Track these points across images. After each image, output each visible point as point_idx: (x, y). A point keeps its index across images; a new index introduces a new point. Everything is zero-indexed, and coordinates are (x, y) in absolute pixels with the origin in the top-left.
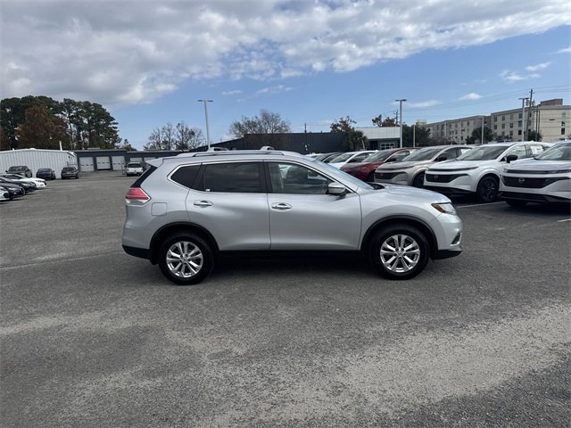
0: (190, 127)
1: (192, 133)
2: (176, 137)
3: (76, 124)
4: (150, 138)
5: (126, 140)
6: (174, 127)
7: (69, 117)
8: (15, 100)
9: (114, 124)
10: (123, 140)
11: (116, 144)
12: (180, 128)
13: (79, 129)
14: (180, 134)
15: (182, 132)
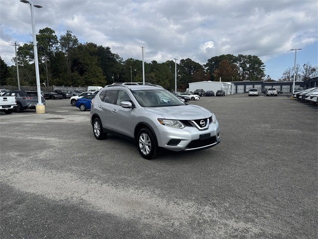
0: (313, 66)
1: (314, 70)
2: (302, 72)
3: (243, 67)
4: (284, 74)
5: (268, 76)
6: (301, 66)
7: (240, 64)
8: (216, 57)
9: (263, 66)
10: (267, 76)
11: (263, 78)
12: (305, 67)
13: (244, 70)
14: (304, 71)
15: (306, 70)
